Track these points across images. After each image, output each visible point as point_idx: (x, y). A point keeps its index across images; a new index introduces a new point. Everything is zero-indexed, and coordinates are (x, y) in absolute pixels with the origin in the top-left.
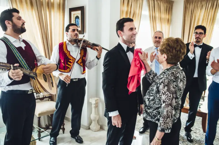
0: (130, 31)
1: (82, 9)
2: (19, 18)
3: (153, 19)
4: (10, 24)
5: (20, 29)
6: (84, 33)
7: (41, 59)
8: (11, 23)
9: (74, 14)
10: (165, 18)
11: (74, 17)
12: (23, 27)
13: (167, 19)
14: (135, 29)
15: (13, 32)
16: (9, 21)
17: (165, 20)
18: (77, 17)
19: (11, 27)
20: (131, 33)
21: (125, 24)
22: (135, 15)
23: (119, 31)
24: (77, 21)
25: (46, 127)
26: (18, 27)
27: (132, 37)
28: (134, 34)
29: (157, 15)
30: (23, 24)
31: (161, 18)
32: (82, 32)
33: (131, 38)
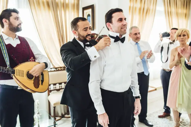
0: (119, 22)
1: (92, 7)
2: (17, 18)
3: (169, 14)
4: (6, 22)
5: (16, 28)
6: (94, 30)
7: (39, 57)
8: (8, 21)
9: (86, 13)
10: (182, 13)
11: (86, 15)
12: (19, 26)
13: (184, 13)
14: (125, 20)
15: (9, 30)
16: (6, 20)
17: (182, 15)
18: (89, 15)
19: (7, 26)
20: (120, 24)
21: (114, 15)
22: (148, 11)
23: (107, 23)
24: (89, 19)
25: (62, 116)
26: (14, 26)
27: (122, 28)
28: (124, 24)
29: (173, 9)
30: (20, 24)
31: (178, 12)
32: (93, 29)
33: (121, 30)
